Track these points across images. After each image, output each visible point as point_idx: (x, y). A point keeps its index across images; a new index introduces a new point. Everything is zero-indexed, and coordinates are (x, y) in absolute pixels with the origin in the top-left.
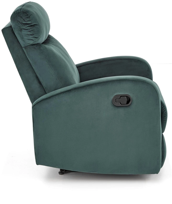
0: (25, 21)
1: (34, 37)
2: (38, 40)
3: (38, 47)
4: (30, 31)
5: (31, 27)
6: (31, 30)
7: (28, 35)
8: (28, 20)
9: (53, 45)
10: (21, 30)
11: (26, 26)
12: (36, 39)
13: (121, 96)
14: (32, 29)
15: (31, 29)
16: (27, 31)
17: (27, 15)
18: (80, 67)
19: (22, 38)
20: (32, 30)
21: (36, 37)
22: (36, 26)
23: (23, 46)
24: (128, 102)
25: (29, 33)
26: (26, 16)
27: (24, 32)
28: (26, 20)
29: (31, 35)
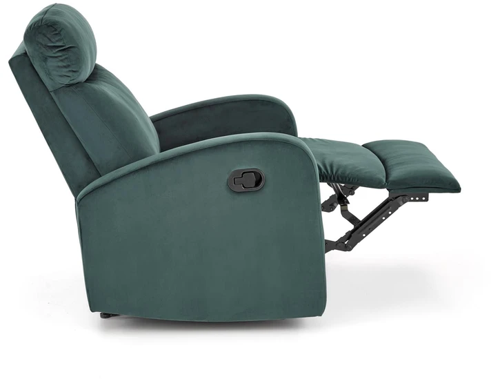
0: (53, 42)
1: (70, 71)
2: (79, 76)
3: (79, 89)
4: (62, 61)
5: (64, 53)
6: (64, 57)
7: (59, 67)
8: (57, 39)
9: (106, 84)
10: (45, 59)
11: (54, 52)
12: (74, 74)
13: (244, 173)
14: (67, 56)
15: (64, 55)
16: (57, 59)
17: (56, 30)
18: (158, 120)
19: (48, 74)
20: (66, 58)
21: (74, 70)
22: (71, 49)
23: (50, 89)
24: (258, 183)
25: (60, 64)
26: (53, 31)
27: (52, 63)
28: (53, 40)
29: (65, 67)
